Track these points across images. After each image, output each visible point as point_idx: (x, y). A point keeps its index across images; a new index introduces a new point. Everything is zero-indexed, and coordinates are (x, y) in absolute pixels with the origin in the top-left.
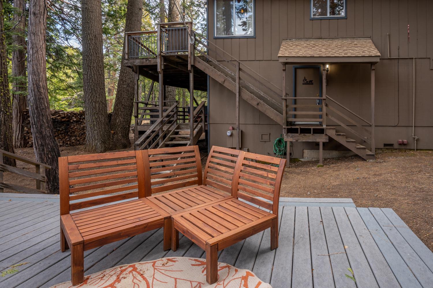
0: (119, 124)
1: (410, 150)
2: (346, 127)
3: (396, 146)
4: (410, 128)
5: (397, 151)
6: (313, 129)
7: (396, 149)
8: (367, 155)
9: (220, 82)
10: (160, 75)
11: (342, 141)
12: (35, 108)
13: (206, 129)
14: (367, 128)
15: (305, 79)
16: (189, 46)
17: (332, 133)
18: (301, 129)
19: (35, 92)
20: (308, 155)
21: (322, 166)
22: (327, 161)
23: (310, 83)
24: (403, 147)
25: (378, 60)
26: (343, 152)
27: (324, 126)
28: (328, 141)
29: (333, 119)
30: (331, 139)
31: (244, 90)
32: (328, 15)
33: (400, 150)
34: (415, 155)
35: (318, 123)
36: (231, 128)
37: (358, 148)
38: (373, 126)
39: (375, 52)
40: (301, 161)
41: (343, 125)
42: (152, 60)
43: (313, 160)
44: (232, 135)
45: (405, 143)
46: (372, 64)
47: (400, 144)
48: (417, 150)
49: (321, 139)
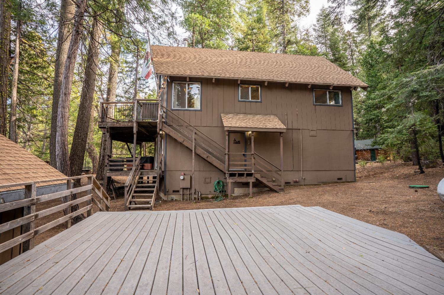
0: (75, 171)
1: (300, 185)
2: (266, 172)
3: (292, 183)
4: (300, 172)
5: (293, 186)
6: (246, 173)
7: (292, 185)
8: (279, 189)
9: (181, 142)
10: (134, 135)
11: (264, 181)
12: (62, 161)
13: (163, 175)
14: (279, 172)
15: (235, 140)
16: (159, 116)
17: (258, 176)
18: (238, 173)
19: (62, 149)
20: (238, 191)
21: (252, 198)
22: (255, 194)
23: (238, 142)
24: (296, 184)
25: (285, 131)
26: (259, 188)
27: (253, 172)
28: (255, 181)
29: (258, 167)
30: (257, 179)
31: (198, 147)
32: (250, 100)
33: (294, 186)
34: (304, 188)
35: (244, 170)
36: (183, 174)
37: (274, 185)
38: (282, 171)
39: (283, 126)
40: (233, 196)
41: (264, 171)
42: (122, 123)
43: (241, 195)
44: (184, 179)
45: (297, 181)
46: (281, 133)
47: (295, 182)
48: (304, 185)
49: (251, 180)
